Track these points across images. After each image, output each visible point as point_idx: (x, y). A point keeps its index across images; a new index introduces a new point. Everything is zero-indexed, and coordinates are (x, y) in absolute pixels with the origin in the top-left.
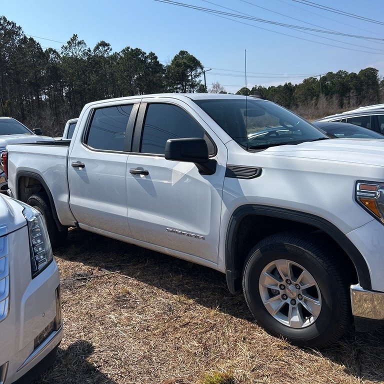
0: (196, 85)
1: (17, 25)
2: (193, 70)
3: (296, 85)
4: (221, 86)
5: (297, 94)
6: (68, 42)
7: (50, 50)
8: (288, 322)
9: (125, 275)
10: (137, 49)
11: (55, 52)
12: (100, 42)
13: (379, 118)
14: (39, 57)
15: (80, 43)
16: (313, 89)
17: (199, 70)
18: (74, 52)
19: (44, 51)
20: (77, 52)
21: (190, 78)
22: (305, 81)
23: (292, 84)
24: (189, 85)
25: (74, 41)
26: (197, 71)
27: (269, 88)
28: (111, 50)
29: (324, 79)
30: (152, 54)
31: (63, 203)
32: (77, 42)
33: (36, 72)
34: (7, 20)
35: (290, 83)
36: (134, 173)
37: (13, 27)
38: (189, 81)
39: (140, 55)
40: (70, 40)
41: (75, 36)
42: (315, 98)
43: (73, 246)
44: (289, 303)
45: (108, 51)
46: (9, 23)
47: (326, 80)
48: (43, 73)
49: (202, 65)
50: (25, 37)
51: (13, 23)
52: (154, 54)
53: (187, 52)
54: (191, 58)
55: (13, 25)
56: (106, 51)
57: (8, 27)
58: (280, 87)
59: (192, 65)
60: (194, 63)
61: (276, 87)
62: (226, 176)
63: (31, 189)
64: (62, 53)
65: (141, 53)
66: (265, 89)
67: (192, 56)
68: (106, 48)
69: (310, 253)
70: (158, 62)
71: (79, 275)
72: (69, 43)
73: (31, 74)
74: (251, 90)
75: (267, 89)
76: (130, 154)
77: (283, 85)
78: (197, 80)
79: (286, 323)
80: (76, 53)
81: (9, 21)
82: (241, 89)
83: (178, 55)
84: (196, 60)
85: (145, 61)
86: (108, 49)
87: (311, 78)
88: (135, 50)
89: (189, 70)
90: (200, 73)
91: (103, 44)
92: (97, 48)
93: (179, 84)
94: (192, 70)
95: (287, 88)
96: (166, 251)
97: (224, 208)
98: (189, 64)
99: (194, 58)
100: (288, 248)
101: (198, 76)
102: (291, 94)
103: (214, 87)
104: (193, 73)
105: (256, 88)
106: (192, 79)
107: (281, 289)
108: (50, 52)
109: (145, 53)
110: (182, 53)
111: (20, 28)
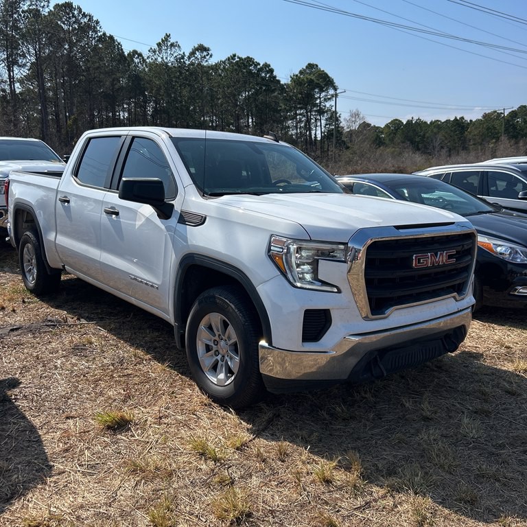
0: (327, 112)
1: (95, 19)
2: (323, 91)
3: (471, 121)
4: (361, 116)
5: (470, 134)
6: (157, 44)
7: (135, 52)
8: (216, 380)
9: (100, 326)
10: (248, 57)
11: (140, 55)
12: (196, 46)
13: (490, 174)
14: (119, 61)
15: (172, 45)
16: (495, 128)
17: (331, 92)
18: (164, 58)
19: (126, 54)
20: (169, 57)
21: (318, 101)
22: (485, 116)
23: (465, 119)
24: (316, 111)
25: (165, 43)
26: (328, 92)
27: (431, 123)
28: (211, 56)
29: (514, 114)
30: (266, 65)
31: (50, 241)
32: (169, 44)
33: (114, 80)
34: (83, 11)
35: (462, 118)
36: (108, 213)
37: (89, 20)
38: (316, 105)
39: (251, 65)
40: (160, 41)
41: (168, 36)
42: (494, 141)
43: (65, 293)
44: (219, 359)
45: (208, 57)
46: (84, 15)
47: (516, 117)
48: (123, 81)
49: (336, 84)
50: (104, 34)
51: (90, 16)
52: (269, 66)
53: (317, 66)
54: (322, 74)
55: (90, 19)
56: (205, 57)
57: (82, 21)
58: (448, 121)
59: (322, 84)
60: (326, 82)
61: (443, 121)
62: (178, 222)
63: (29, 224)
64: (148, 57)
65: (253, 63)
66: (425, 123)
67: (323, 71)
68: (205, 53)
69: (233, 306)
70: (275, 77)
71: (50, 321)
72: (159, 45)
73: (107, 83)
74: (405, 123)
75: (429, 123)
76: (108, 191)
77: (452, 119)
78: (328, 104)
79: (214, 380)
80: (167, 58)
81: (84, 13)
82: (392, 121)
83: (304, 70)
84: (329, 77)
85: (258, 75)
86: (207, 55)
87: (495, 112)
88: (245, 59)
89: (317, 90)
90: (332, 96)
91: (202, 48)
92: (193, 53)
93: (301, 108)
94: (321, 91)
95: (458, 124)
96: (133, 301)
97: (174, 256)
98: (317, 82)
99: (327, 75)
100: (218, 301)
101: (329, 99)
102: (462, 133)
103: (352, 116)
104: (323, 94)
105: (412, 121)
106: (320, 102)
107: (215, 344)
108: (134, 55)
109: (259, 64)
110: (310, 66)
111: (97, 22)
